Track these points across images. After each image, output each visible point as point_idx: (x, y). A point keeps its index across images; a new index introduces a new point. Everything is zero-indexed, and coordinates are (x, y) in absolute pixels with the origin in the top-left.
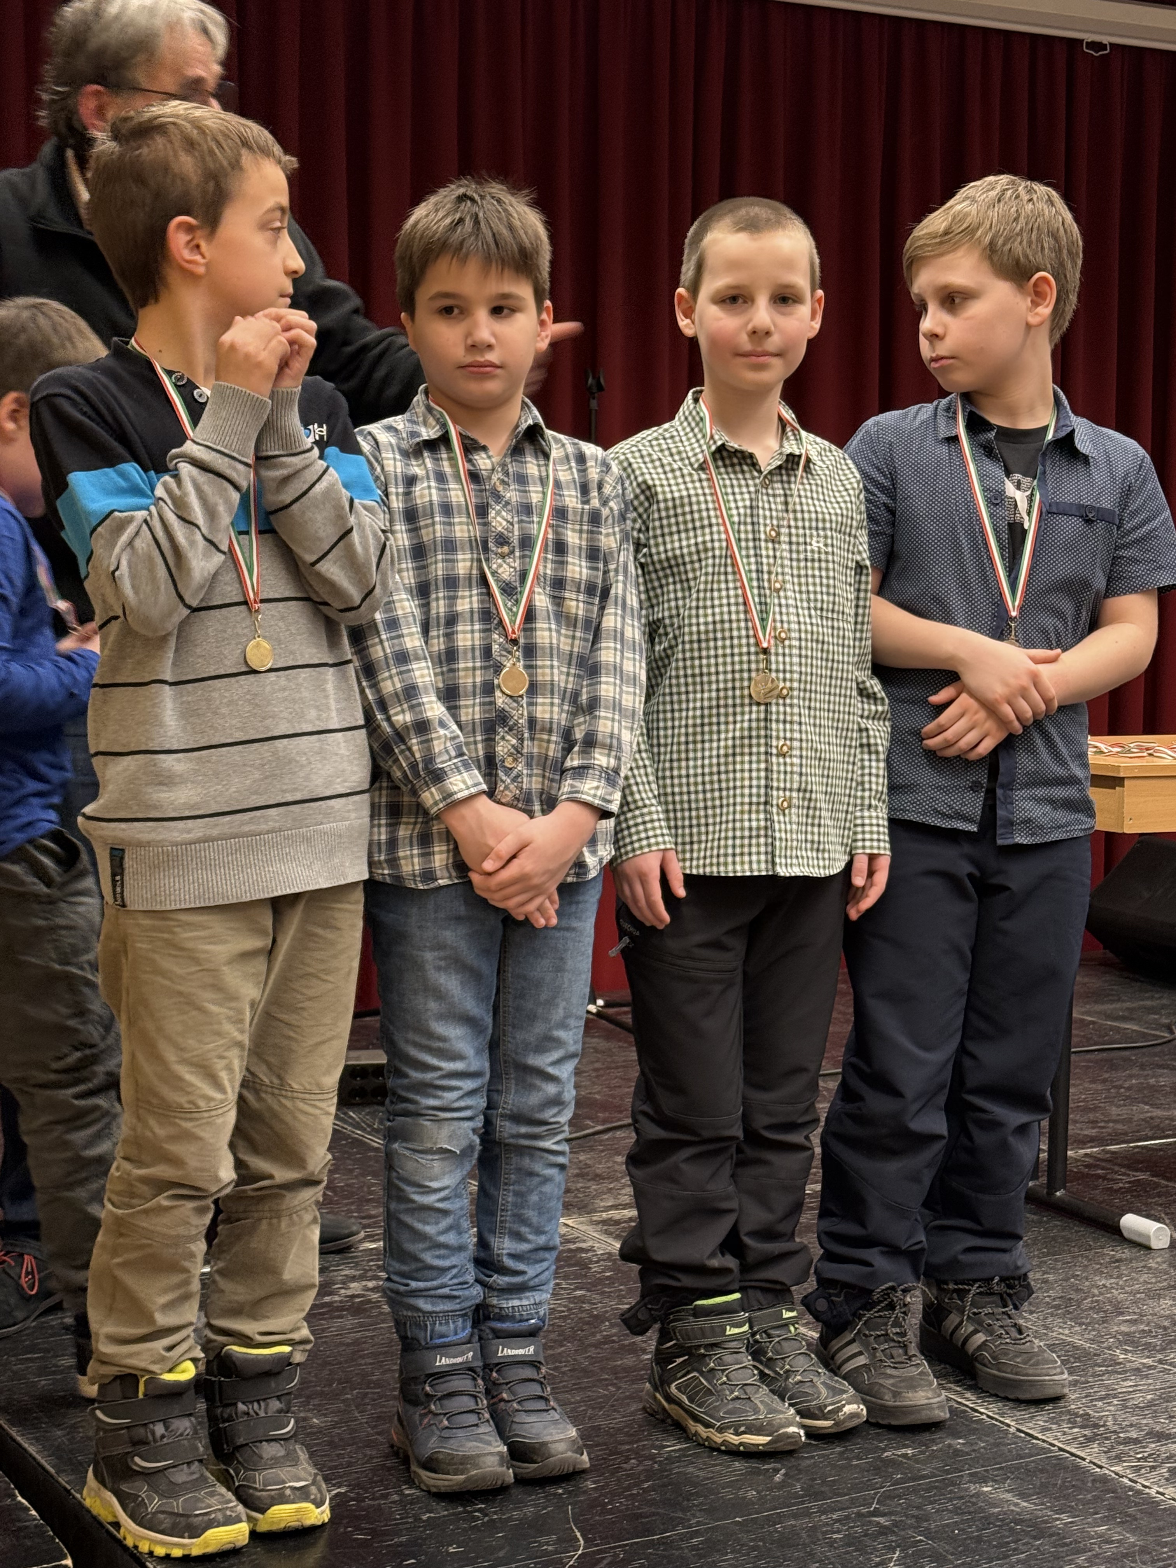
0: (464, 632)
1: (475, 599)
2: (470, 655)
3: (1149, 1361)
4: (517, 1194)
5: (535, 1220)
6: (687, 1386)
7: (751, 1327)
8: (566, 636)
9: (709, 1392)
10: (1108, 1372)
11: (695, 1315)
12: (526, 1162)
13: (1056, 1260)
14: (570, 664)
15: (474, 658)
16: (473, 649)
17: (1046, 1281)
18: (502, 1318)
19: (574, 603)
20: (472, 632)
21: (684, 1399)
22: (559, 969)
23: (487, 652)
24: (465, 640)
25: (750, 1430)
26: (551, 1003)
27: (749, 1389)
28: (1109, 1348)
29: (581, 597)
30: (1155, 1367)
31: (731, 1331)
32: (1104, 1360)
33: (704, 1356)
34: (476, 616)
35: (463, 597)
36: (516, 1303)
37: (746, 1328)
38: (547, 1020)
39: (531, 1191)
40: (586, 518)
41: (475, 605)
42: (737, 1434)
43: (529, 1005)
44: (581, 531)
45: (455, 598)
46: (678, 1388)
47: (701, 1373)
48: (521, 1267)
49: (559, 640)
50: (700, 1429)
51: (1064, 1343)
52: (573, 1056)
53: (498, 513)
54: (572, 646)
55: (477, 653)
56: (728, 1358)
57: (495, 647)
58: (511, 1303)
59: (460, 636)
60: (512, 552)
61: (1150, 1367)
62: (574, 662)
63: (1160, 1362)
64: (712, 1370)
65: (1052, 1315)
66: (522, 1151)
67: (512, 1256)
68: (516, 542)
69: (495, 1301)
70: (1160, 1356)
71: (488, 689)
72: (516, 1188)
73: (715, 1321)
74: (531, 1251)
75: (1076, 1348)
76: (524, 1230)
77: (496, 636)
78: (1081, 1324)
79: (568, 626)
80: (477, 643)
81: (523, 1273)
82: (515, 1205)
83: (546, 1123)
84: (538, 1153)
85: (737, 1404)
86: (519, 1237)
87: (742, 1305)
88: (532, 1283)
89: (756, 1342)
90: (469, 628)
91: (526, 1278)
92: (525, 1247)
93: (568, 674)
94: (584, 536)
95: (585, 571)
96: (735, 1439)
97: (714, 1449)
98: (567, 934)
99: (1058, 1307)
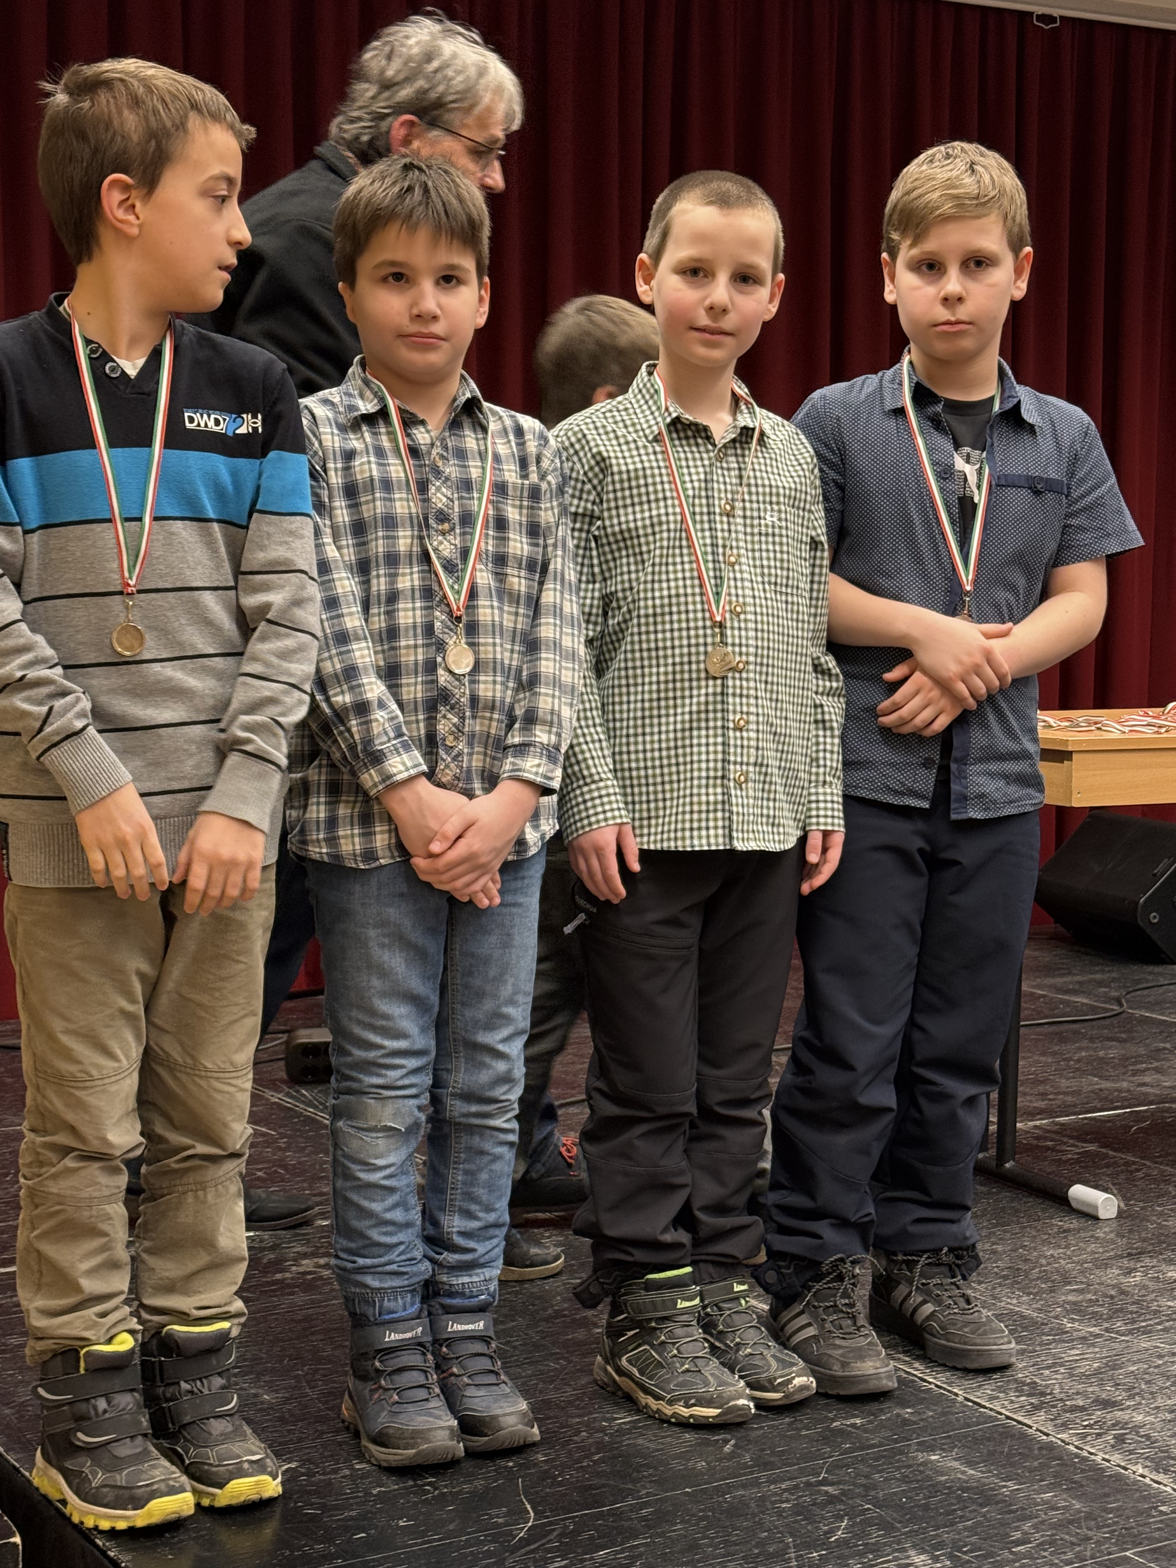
0: (406, 610)
1: (416, 576)
2: (411, 633)
3: (1096, 1330)
4: (466, 1172)
5: (485, 1198)
6: (638, 1359)
7: (702, 1301)
8: (509, 613)
9: (660, 1365)
10: (1054, 1341)
11: (647, 1289)
12: (476, 1140)
13: (1005, 1231)
14: (513, 641)
15: (415, 635)
16: (415, 627)
17: (994, 1252)
18: (451, 1294)
19: (516, 580)
20: (414, 609)
21: (635, 1372)
22: (507, 945)
23: (429, 629)
24: (406, 617)
25: (700, 1403)
26: (499, 979)
27: (699, 1362)
28: (1056, 1317)
29: (523, 573)
30: (1102, 1336)
31: (682, 1304)
32: (1052, 1329)
33: (655, 1329)
34: (417, 594)
35: (404, 575)
36: (466, 1280)
37: (697, 1301)
38: (496, 997)
39: (480, 1170)
40: (526, 494)
41: (416, 583)
42: (687, 1406)
43: (477, 982)
44: (521, 507)
45: (396, 575)
46: (629, 1361)
47: (652, 1346)
48: (471, 1244)
49: (501, 617)
50: (651, 1401)
51: (1012, 1313)
52: (522, 1032)
53: (438, 489)
54: (516, 622)
55: (419, 631)
56: (679, 1332)
57: (437, 624)
58: (461, 1280)
59: (401, 614)
60: (453, 529)
61: (1097, 1336)
62: (518, 639)
63: (1107, 1330)
64: (663, 1343)
65: (1000, 1285)
66: (471, 1129)
67: (462, 1234)
68: (456, 520)
69: (444, 1278)
70: (1106, 1325)
71: (431, 667)
72: (467, 1166)
73: (667, 1295)
74: (480, 1229)
75: (1024, 1317)
76: (474, 1207)
77: (437, 613)
78: (1029, 1294)
79: (510, 602)
80: (419, 620)
81: (473, 1250)
82: (464, 1183)
83: (496, 1101)
84: (488, 1132)
85: (688, 1377)
86: (469, 1215)
87: (694, 1279)
88: (482, 1260)
89: (707, 1315)
90: (410, 605)
91: (476, 1255)
92: (475, 1224)
93: (512, 651)
94: (525, 511)
95: (525, 547)
96: (685, 1412)
97: (664, 1421)
98: (514, 910)
99: (1005, 1277)
